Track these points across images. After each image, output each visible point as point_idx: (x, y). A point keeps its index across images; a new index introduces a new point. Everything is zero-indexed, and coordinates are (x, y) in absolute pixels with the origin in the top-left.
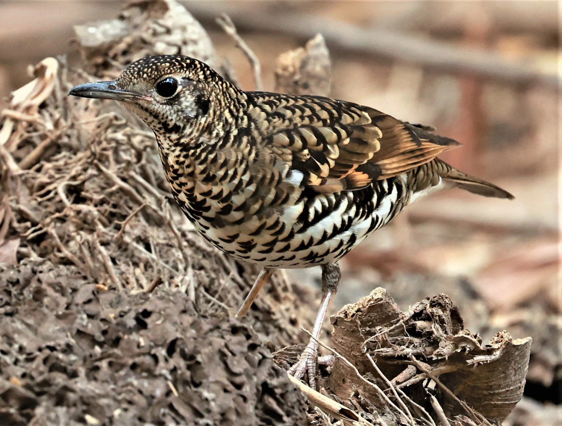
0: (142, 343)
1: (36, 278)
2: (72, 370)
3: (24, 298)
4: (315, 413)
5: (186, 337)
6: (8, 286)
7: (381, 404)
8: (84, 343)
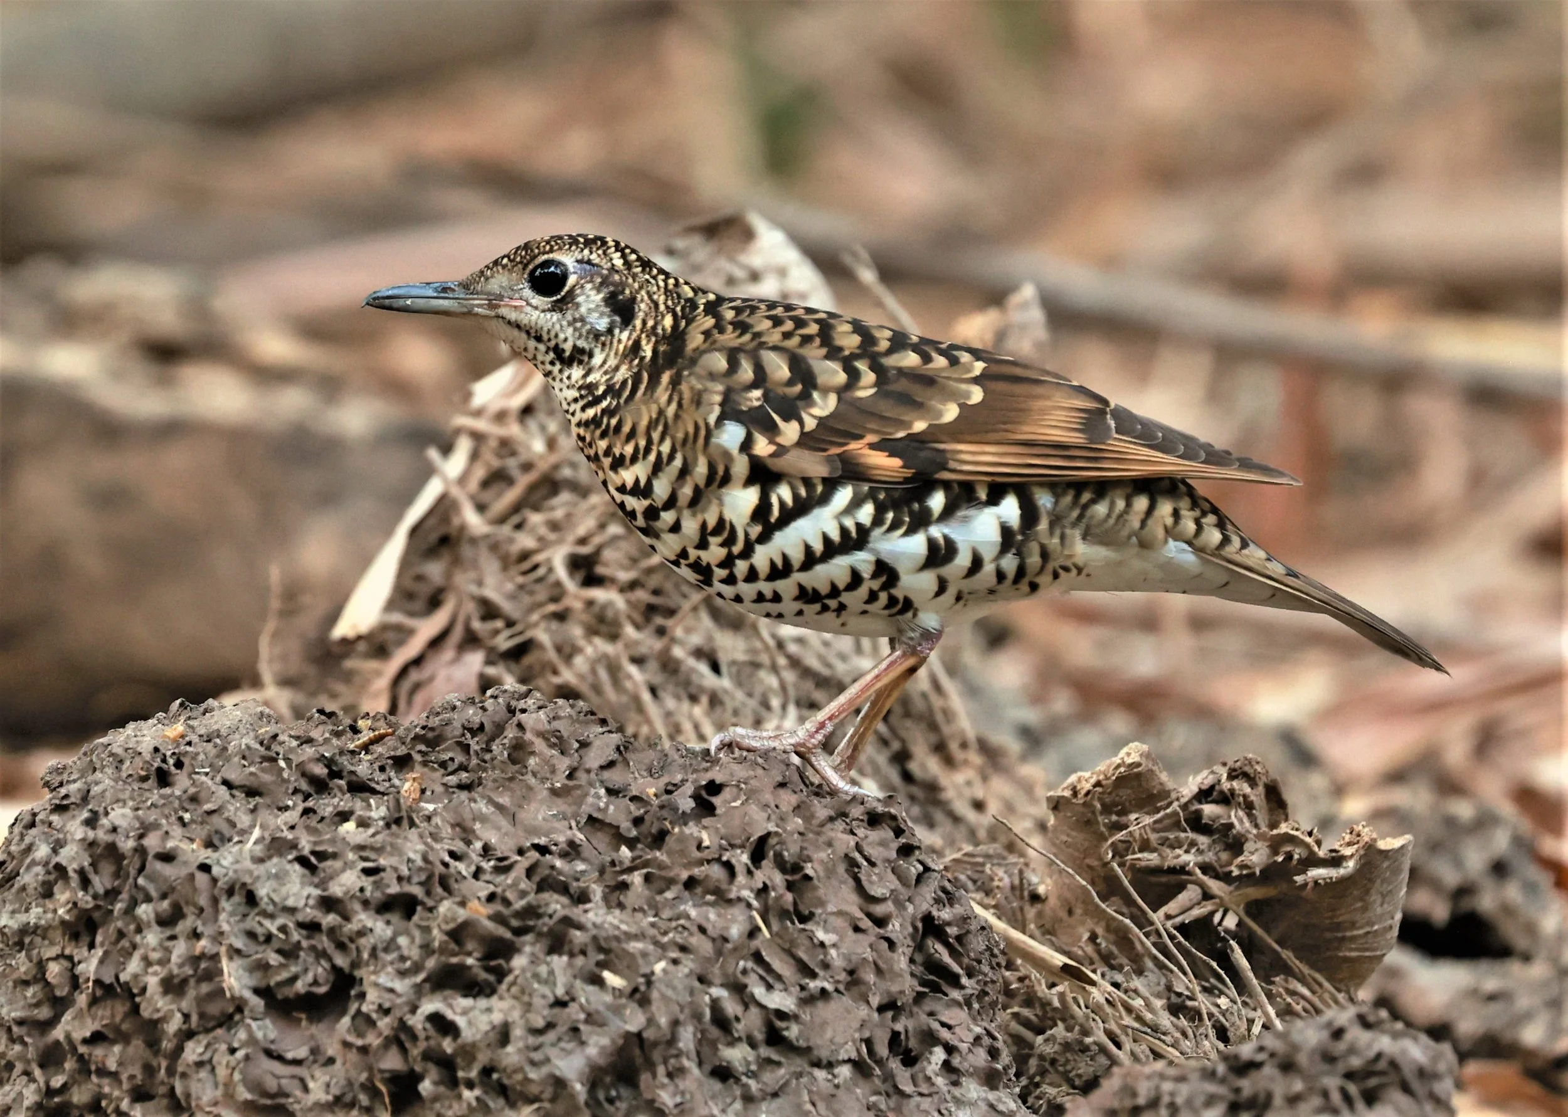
0: (706, 843)
1: (515, 720)
2: (579, 887)
3: (493, 759)
4: (1017, 970)
5: (785, 830)
6: (463, 735)
7: (1137, 955)
8: (601, 840)
